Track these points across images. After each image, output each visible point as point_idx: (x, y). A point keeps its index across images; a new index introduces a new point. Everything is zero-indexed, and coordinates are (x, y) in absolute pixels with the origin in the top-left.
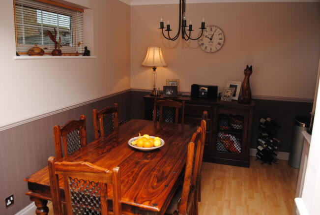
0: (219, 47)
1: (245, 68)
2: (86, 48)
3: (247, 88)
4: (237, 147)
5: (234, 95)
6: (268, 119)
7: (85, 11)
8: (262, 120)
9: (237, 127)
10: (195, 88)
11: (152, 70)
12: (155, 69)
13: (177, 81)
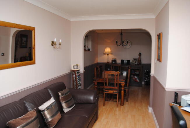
0: (130, 47)
1: (139, 53)
2: (89, 48)
3: (140, 60)
4: (138, 80)
5: (136, 63)
6: (147, 71)
7: (89, 36)
8: (145, 71)
9: (137, 73)
10: (122, 61)
11: (107, 55)
12: (108, 55)
13: (116, 59)
